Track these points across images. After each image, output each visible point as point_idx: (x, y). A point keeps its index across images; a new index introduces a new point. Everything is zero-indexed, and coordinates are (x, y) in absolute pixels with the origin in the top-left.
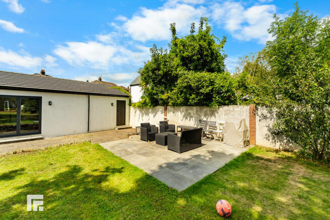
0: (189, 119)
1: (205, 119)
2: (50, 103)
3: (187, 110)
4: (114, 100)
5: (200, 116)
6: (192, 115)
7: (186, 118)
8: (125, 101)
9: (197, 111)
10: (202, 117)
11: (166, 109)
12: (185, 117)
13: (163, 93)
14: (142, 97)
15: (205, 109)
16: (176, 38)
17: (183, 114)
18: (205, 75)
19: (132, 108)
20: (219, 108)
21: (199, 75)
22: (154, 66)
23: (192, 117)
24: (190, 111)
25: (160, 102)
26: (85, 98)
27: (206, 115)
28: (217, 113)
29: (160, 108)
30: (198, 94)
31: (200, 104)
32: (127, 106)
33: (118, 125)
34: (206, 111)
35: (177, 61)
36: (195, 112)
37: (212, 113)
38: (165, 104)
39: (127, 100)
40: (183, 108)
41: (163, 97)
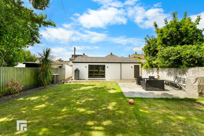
0: (170, 76)
1: (179, 76)
3: (169, 70)
4: (133, 65)
6: (172, 73)
7: (169, 76)
8: (139, 66)
9: (174, 71)
10: (178, 75)
11: (158, 70)
13: (154, 60)
16: (158, 29)
17: (167, 73)
19: (143, 69)
20: (188, 70)
21: (172, 48)
22: (149, 46)
23: (172, 75)
24: (170, 71)
25: (154, 66)
27: (180, 74)
28: (187, 72)
29: (155, 69)
30: (169, 60)
31: (173, 66)
33: (135, 78)
34: (180, 71)
36: (173, 72)
37: (184, 72)
38: (156, 67)
39: (140, 65)
40: (167, 69)
41: (154, 62)
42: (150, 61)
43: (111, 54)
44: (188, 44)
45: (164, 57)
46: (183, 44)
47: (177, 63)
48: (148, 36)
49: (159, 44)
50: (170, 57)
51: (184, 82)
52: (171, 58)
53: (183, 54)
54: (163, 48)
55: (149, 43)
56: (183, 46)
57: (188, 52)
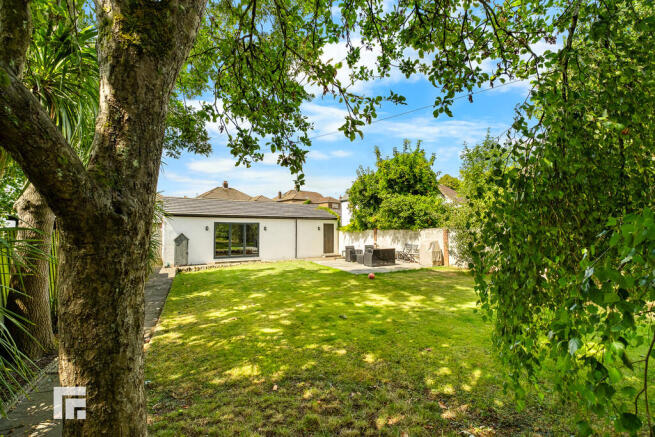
1: (411, 243)
2: (265, 228)
3: (395, 234)
4: (321, 224)
5: (406, 240)
6: (399, 238)
8: (333, 224)
9: (404, 235)
10: (408, 241)
11: (376, 233)
12: (393, 241)
13: (371, 215)
14: (351, 221)
15: (410, 232)
16: (381, 160)
17: (391, 237)
18: (410, 198)
19: (341, 233)
20: (421, 232)
21: (402, 197)
22: (362, 187)
23: (399, 240)
25: (369, 225)
26: (293, 222)
27: (411, 238)
28: (420, 236)
29: (370, 232)
30: (399, 217)
31: (402, 227)
32: (335, 231)
33: (325, 252)
34: (410, 234)
35: (382, 183)
36: (402, 236)
37: (416, 236)
38: (374, 227)
39: (335, 223)
40: (392, 232)
41: (371, 219)
42: (363, 217)
43: (226, 185)
44: (422, 194)
45: (390, 211)
46: (415, 193)
47: (409, 222)
48: (361, 167)
49: (384, 187)
50: (400, 212)
51: (417, 251)
52: (401, 214)
53: (417, 208)
54: (388, 196)
55: (363, 182)
56: (416, 197)
57: (422, 206)
